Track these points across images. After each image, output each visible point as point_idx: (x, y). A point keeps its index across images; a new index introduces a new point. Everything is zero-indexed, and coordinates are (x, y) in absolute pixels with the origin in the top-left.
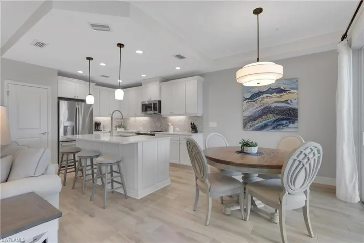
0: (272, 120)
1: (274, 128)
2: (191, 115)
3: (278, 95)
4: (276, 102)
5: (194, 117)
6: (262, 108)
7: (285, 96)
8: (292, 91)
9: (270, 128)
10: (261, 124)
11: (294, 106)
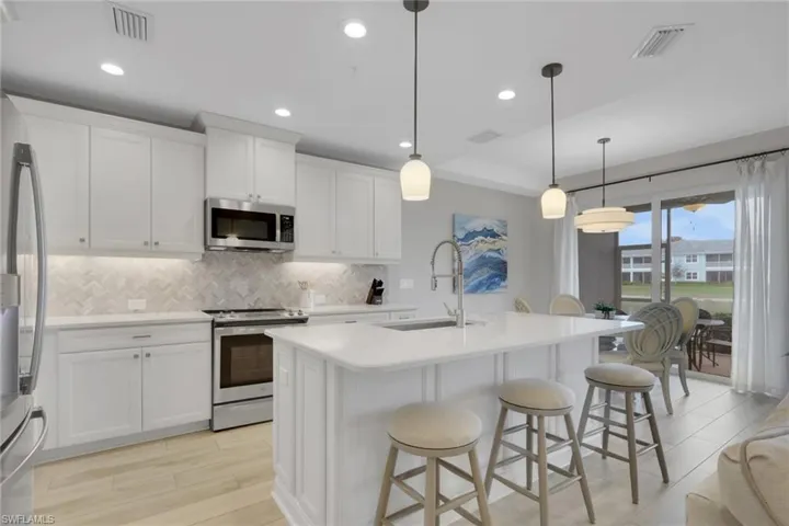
0: (486, 276)
1: (488, 288)
2: (356, 262)
3: (492, 240)
4: (490, 250)
5: (367, 266)
6: (478, 256)
7: (499, 244)
8: (504, 237)
9: (484, 288)
10: (476, 282)
11: (505, 259)
